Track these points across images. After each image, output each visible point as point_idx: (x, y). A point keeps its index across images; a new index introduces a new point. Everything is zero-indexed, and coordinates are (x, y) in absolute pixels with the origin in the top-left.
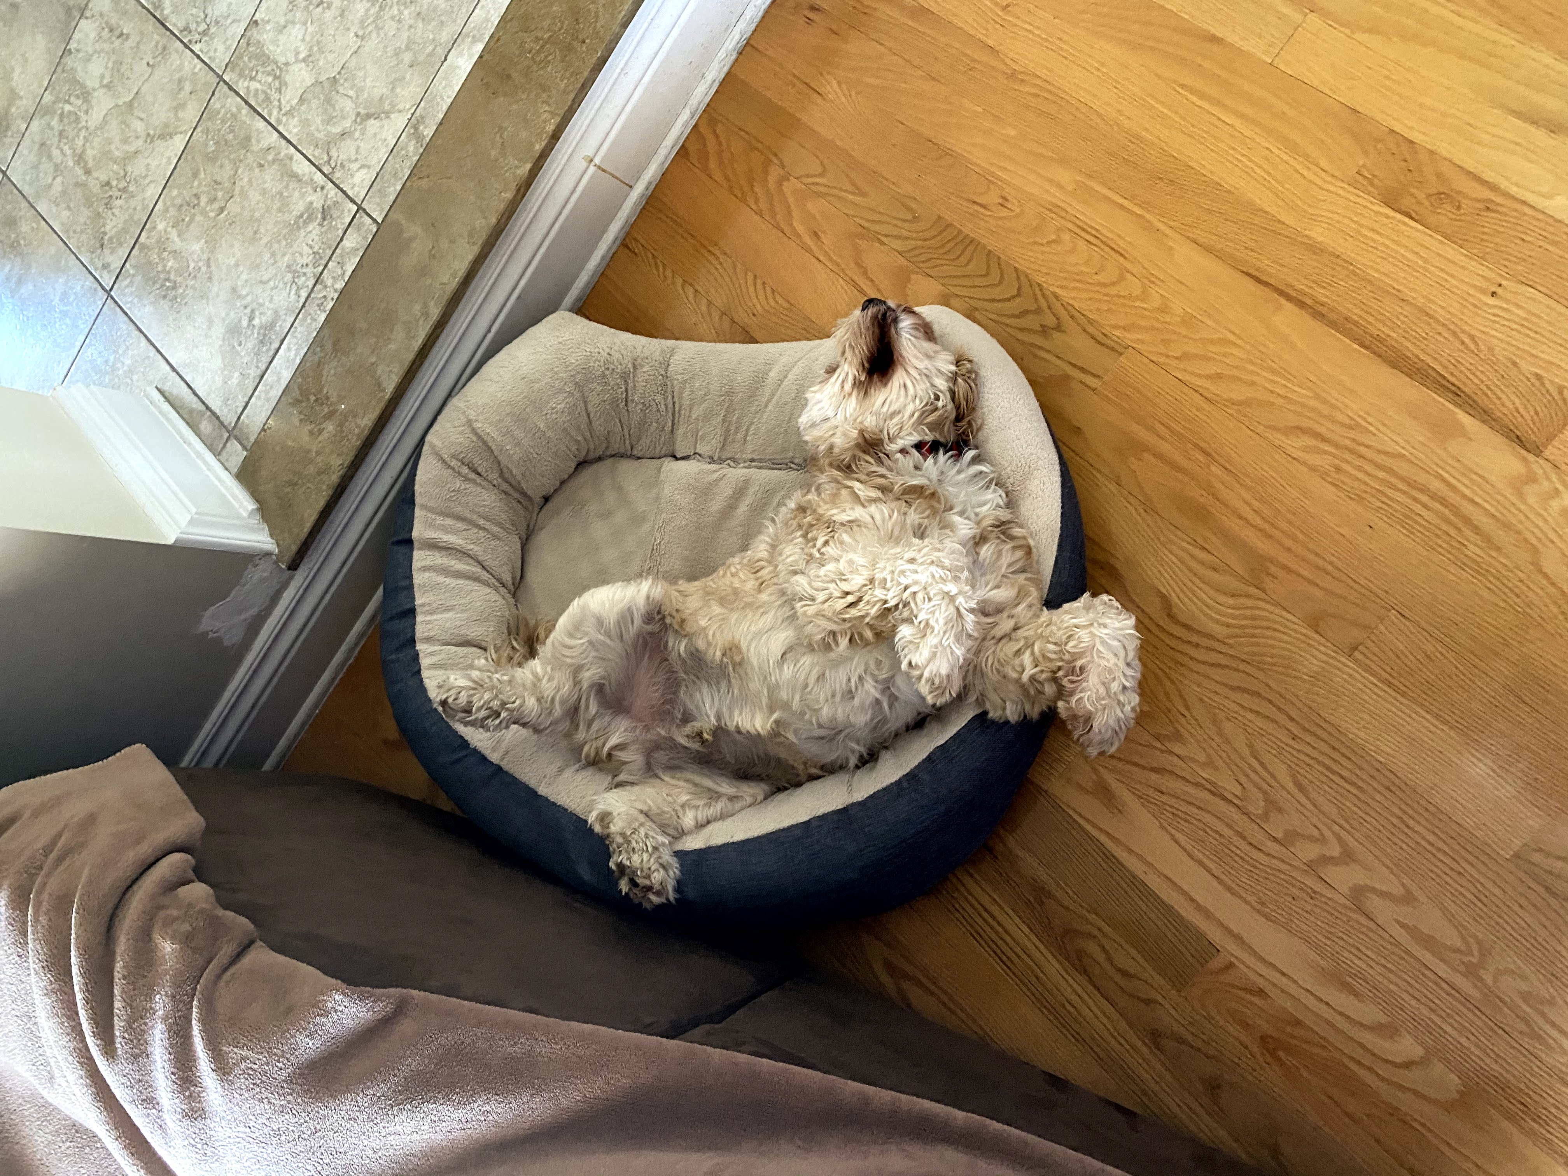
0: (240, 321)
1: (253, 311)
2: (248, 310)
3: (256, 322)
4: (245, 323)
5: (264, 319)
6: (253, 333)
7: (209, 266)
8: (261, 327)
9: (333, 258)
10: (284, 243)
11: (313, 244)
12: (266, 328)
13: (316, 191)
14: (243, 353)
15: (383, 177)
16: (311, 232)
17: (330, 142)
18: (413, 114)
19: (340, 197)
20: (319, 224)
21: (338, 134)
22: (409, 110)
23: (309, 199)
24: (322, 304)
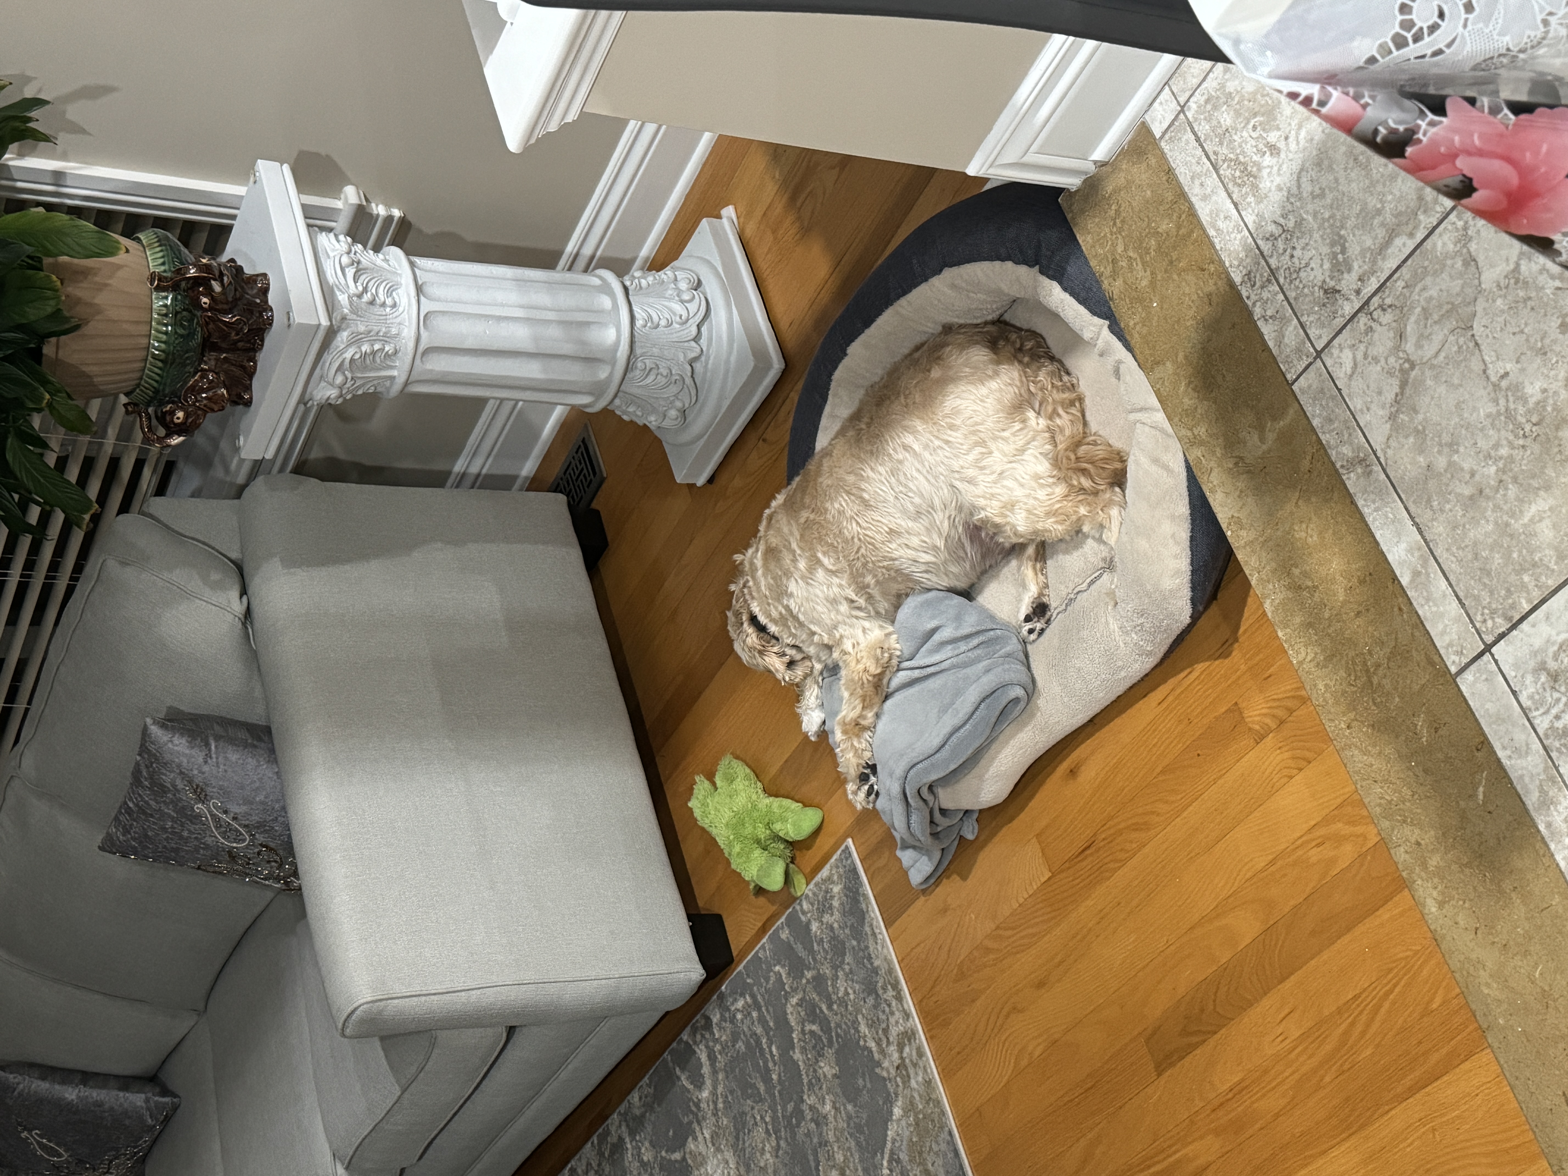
1: (1279, 152)
2: (1282, 145)
3: (1267, 159)
4: (1271, 137)
6: (1258, 151)
9: (1285, 303)
10: (1327, 215)
11: (1308, 269)
12: (1255, 177)
13: (1360, 280)
14: (1245, 134)
15: (1333, 398)
16: (1321, 266)
17: (1401, 310)
18: (1378, 459)
19: (1339, 322)
20: (1324, 281)
21: (1406, 325)
22: (1385, 453)
23: (1356, 266)
24: (1249, 279)
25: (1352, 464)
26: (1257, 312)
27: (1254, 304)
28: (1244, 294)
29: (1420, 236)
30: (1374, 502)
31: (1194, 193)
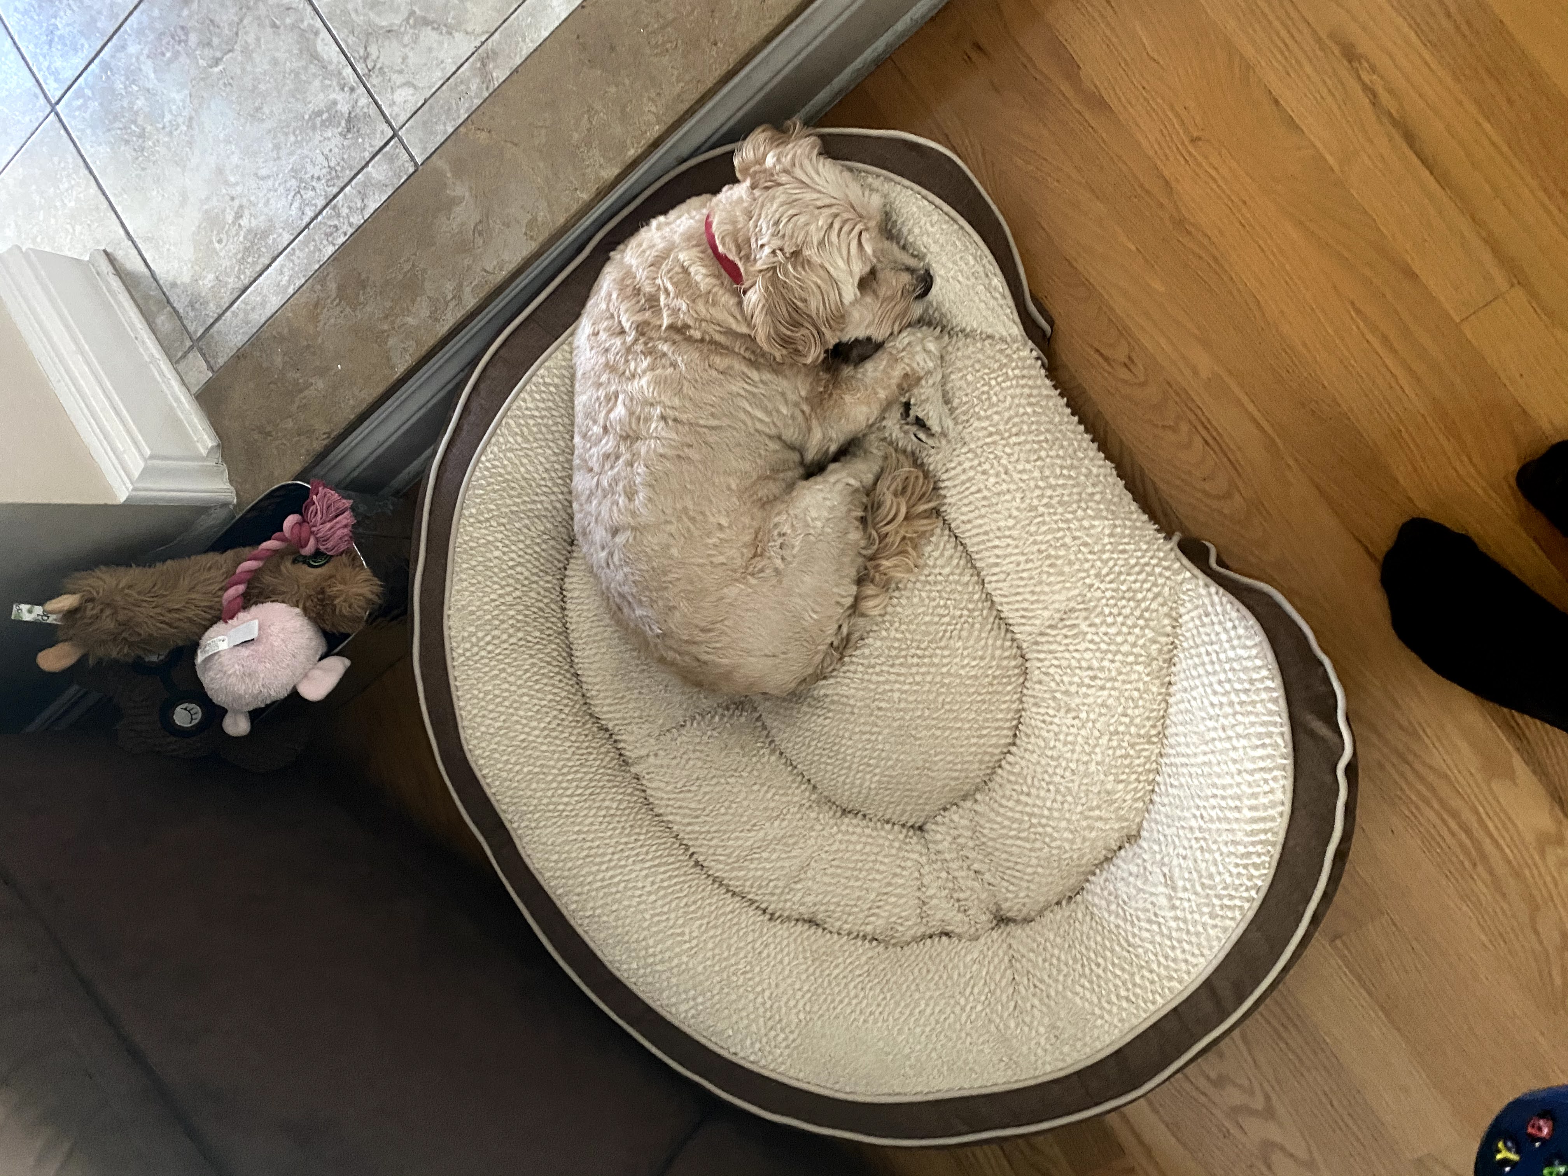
0: (223, 211)
1: (241, 207)
2: (236, 203)
3: (244, 222)
4: (230, 218)
5: (254, 223)
6: (237, 234)
7: (190, 127)
8: (249, 231)
9: (353, 183)
10: (292, 138)
11: (330, 155)
12: (256, 235)
13: (343, 89)
14: (222, 254)
15: (431, 108)
16: (329, 139)
17: (370, 34)
18: (483, 43)
19: (373, 110)
20: (340, 134)
21: (382, 27)
22: (479, 35)
23: (333, 96)
24: (331, 234)
25: (484, 74)
26: (357, 220)
27: (351, 225)
28: (342, 239)
29: (319, 24)
30: (518, 43)
31: (259, 317)
